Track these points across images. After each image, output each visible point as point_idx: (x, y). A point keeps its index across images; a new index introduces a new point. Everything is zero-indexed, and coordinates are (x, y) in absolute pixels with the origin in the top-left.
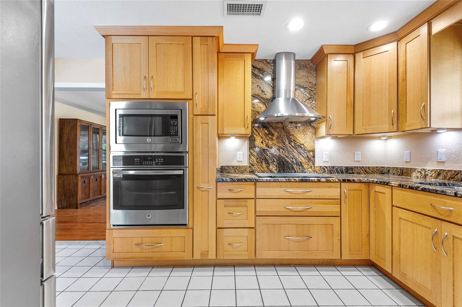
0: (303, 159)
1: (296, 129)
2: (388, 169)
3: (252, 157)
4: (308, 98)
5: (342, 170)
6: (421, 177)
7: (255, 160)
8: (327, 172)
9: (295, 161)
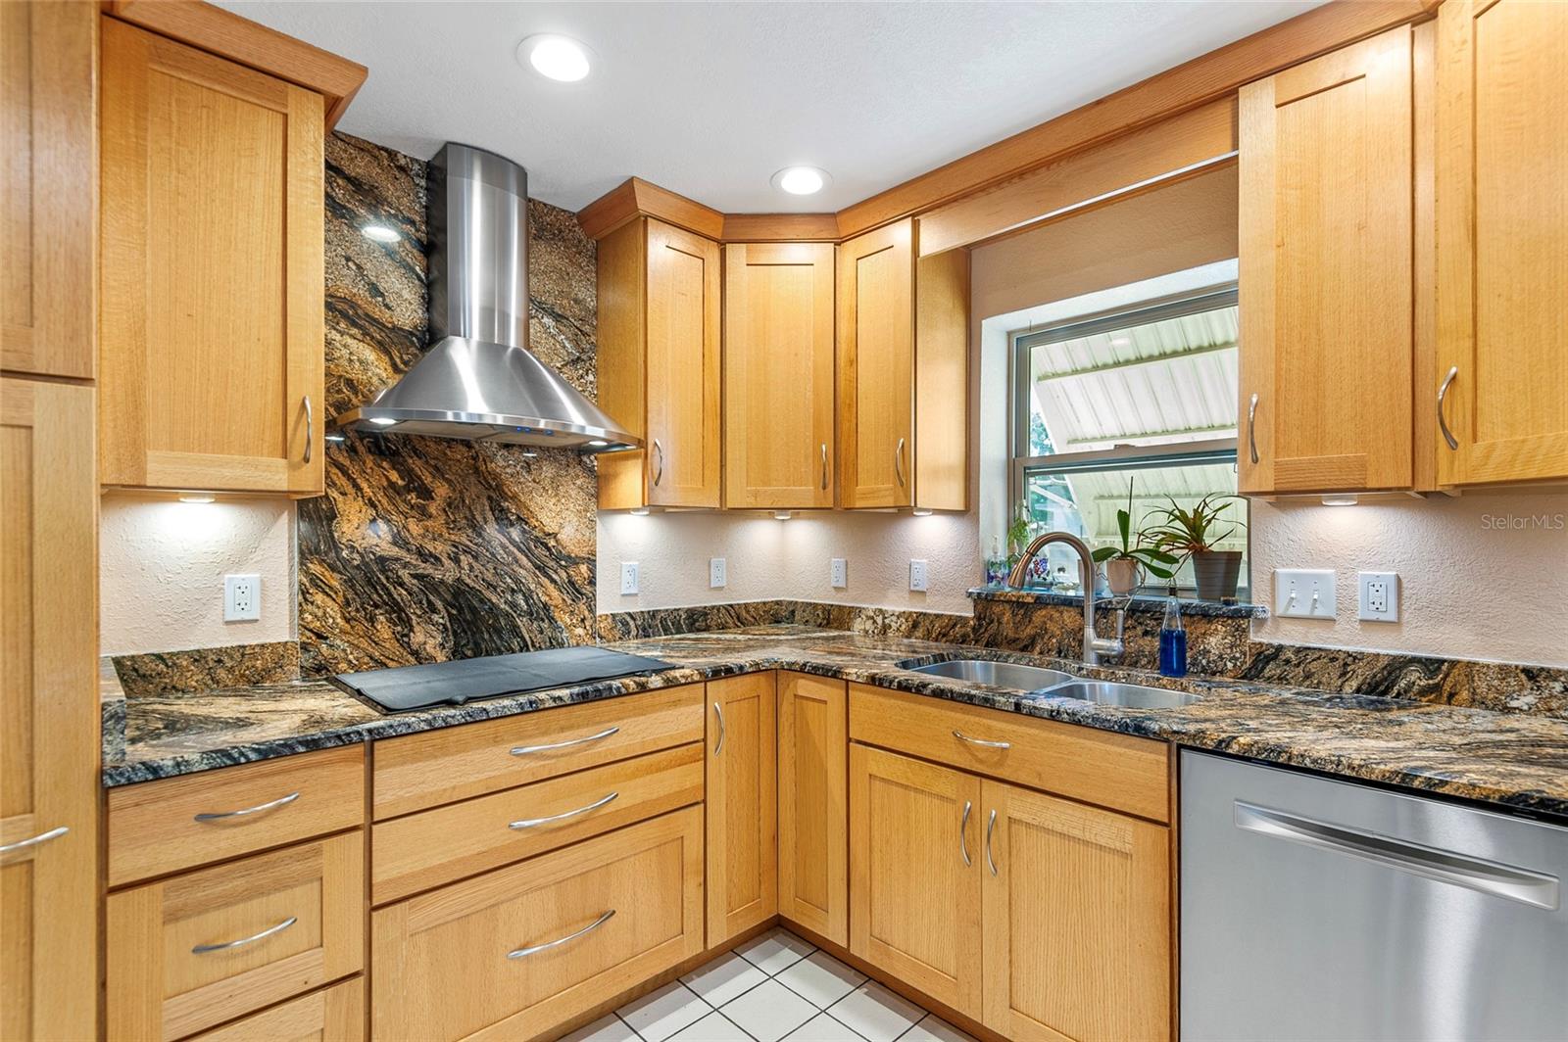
0: (555, 593)
1: (529, 472)
2: (791, 609)
3: (319, 598)
4: (572, 357)
5: (679, 621)
6: (873, 632)
7: (333, 610)
8: (634, 632)
9: (523, 603)
